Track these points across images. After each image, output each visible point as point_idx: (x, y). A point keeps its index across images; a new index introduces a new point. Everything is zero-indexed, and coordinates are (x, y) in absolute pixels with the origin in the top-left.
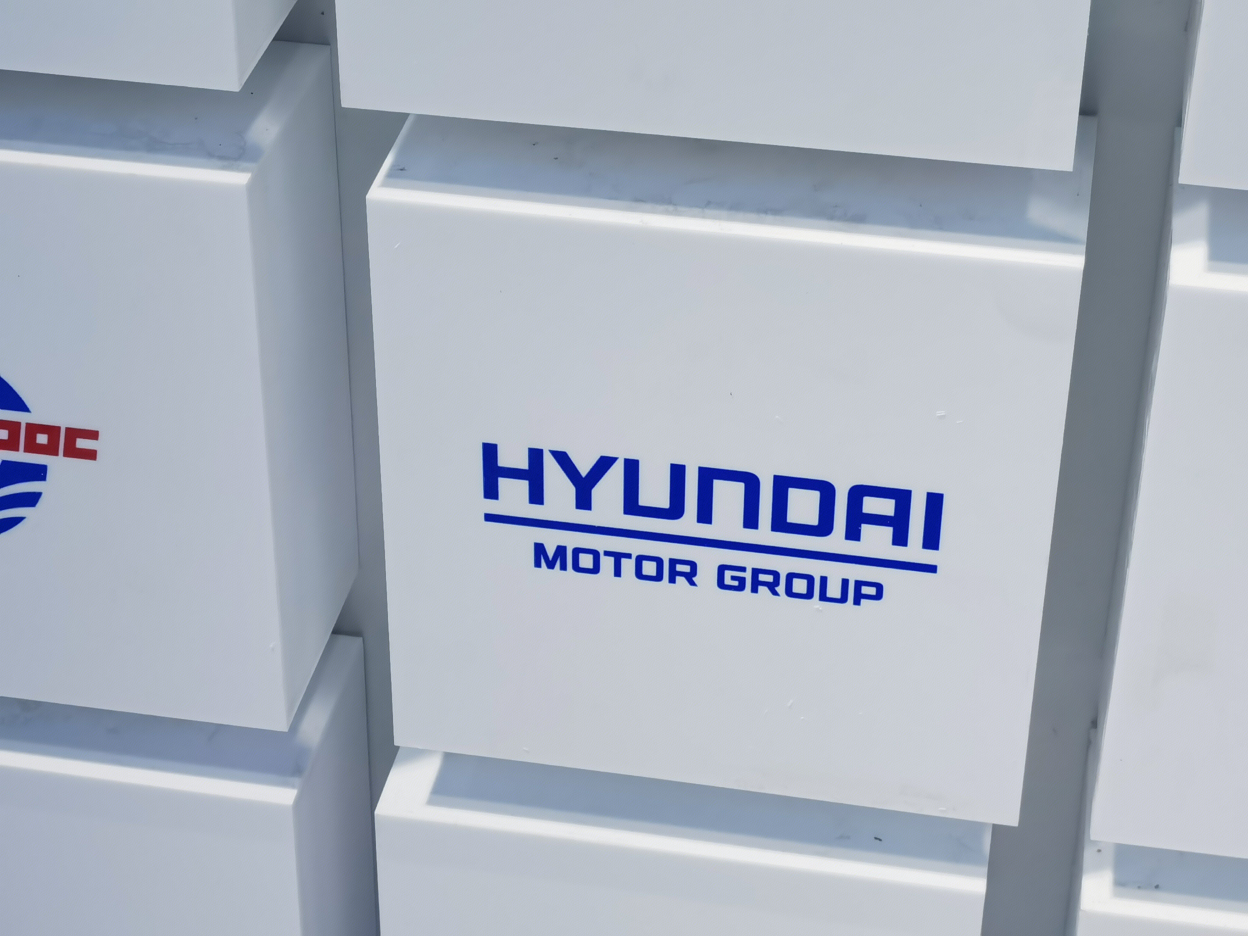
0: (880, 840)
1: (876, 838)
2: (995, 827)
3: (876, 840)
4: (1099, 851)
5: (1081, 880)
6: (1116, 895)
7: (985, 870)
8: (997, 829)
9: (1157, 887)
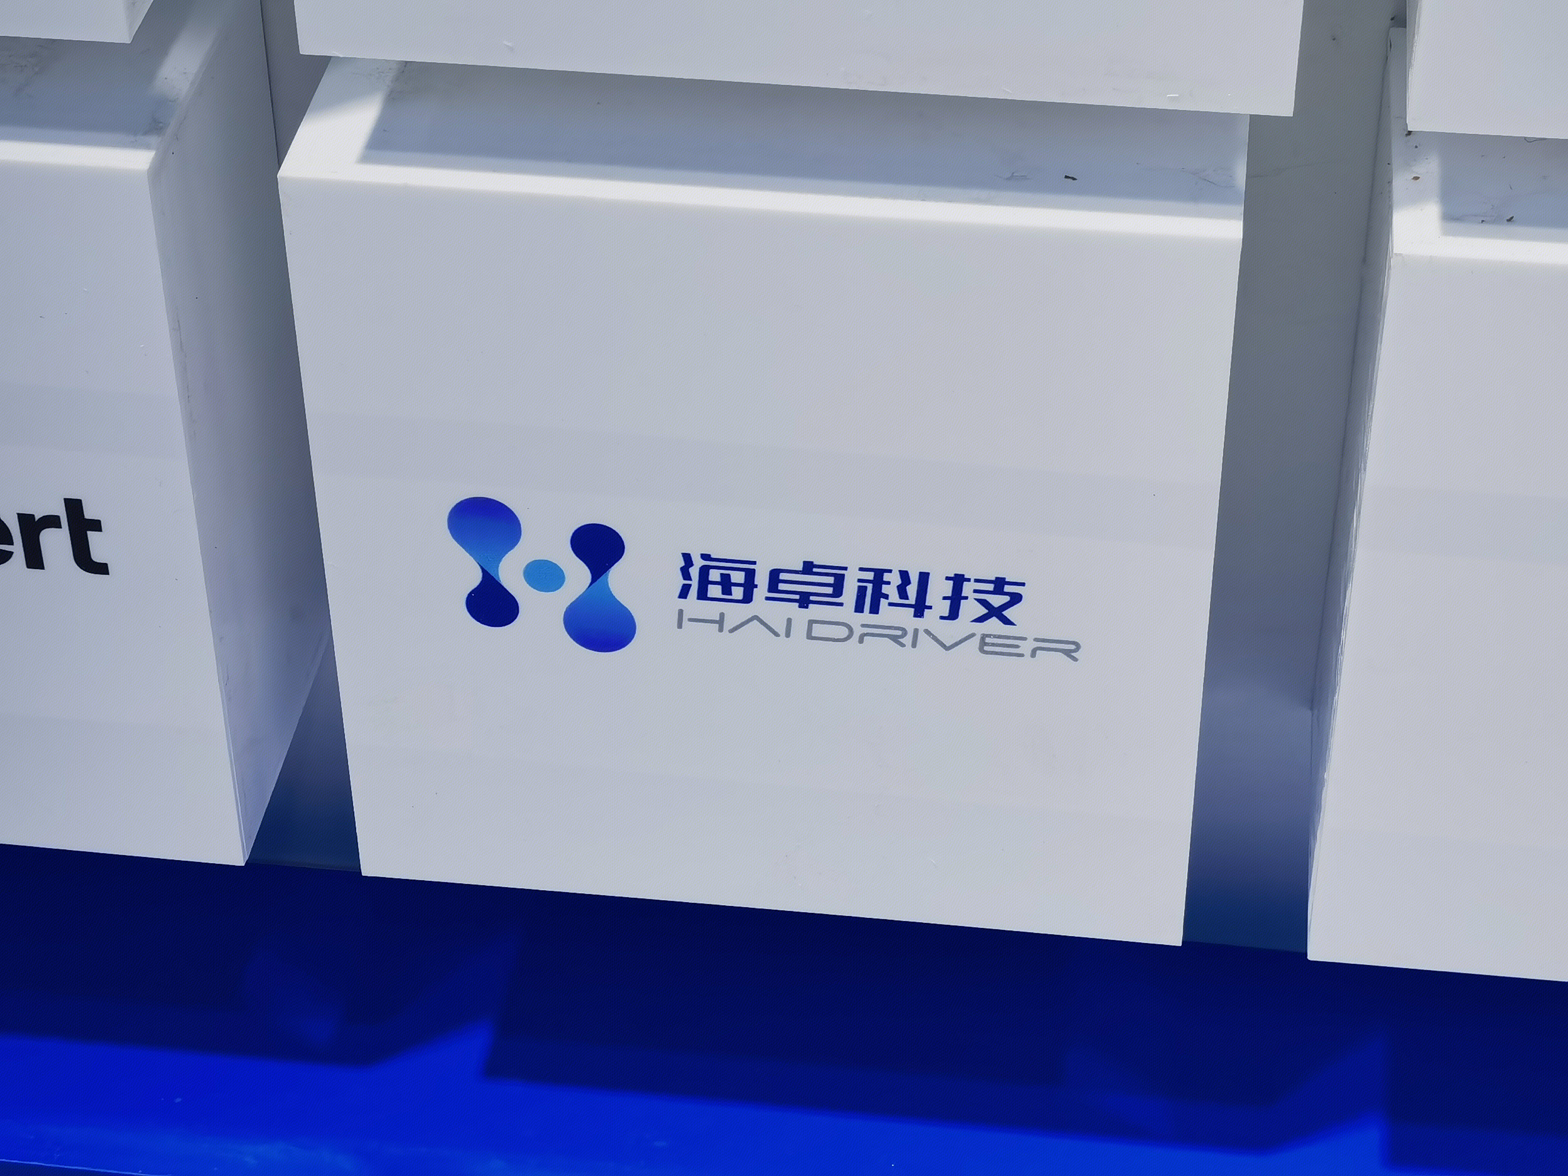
0: (1074, 179)
1: (1066, 177)
2: (1255, 120)
3: (1067, 179)
4: (1416, 178)
5: (1392, 217)
6: (1446, 232)
7: (1241, 209)
8: (1257, 122)
9: (1510, 220)
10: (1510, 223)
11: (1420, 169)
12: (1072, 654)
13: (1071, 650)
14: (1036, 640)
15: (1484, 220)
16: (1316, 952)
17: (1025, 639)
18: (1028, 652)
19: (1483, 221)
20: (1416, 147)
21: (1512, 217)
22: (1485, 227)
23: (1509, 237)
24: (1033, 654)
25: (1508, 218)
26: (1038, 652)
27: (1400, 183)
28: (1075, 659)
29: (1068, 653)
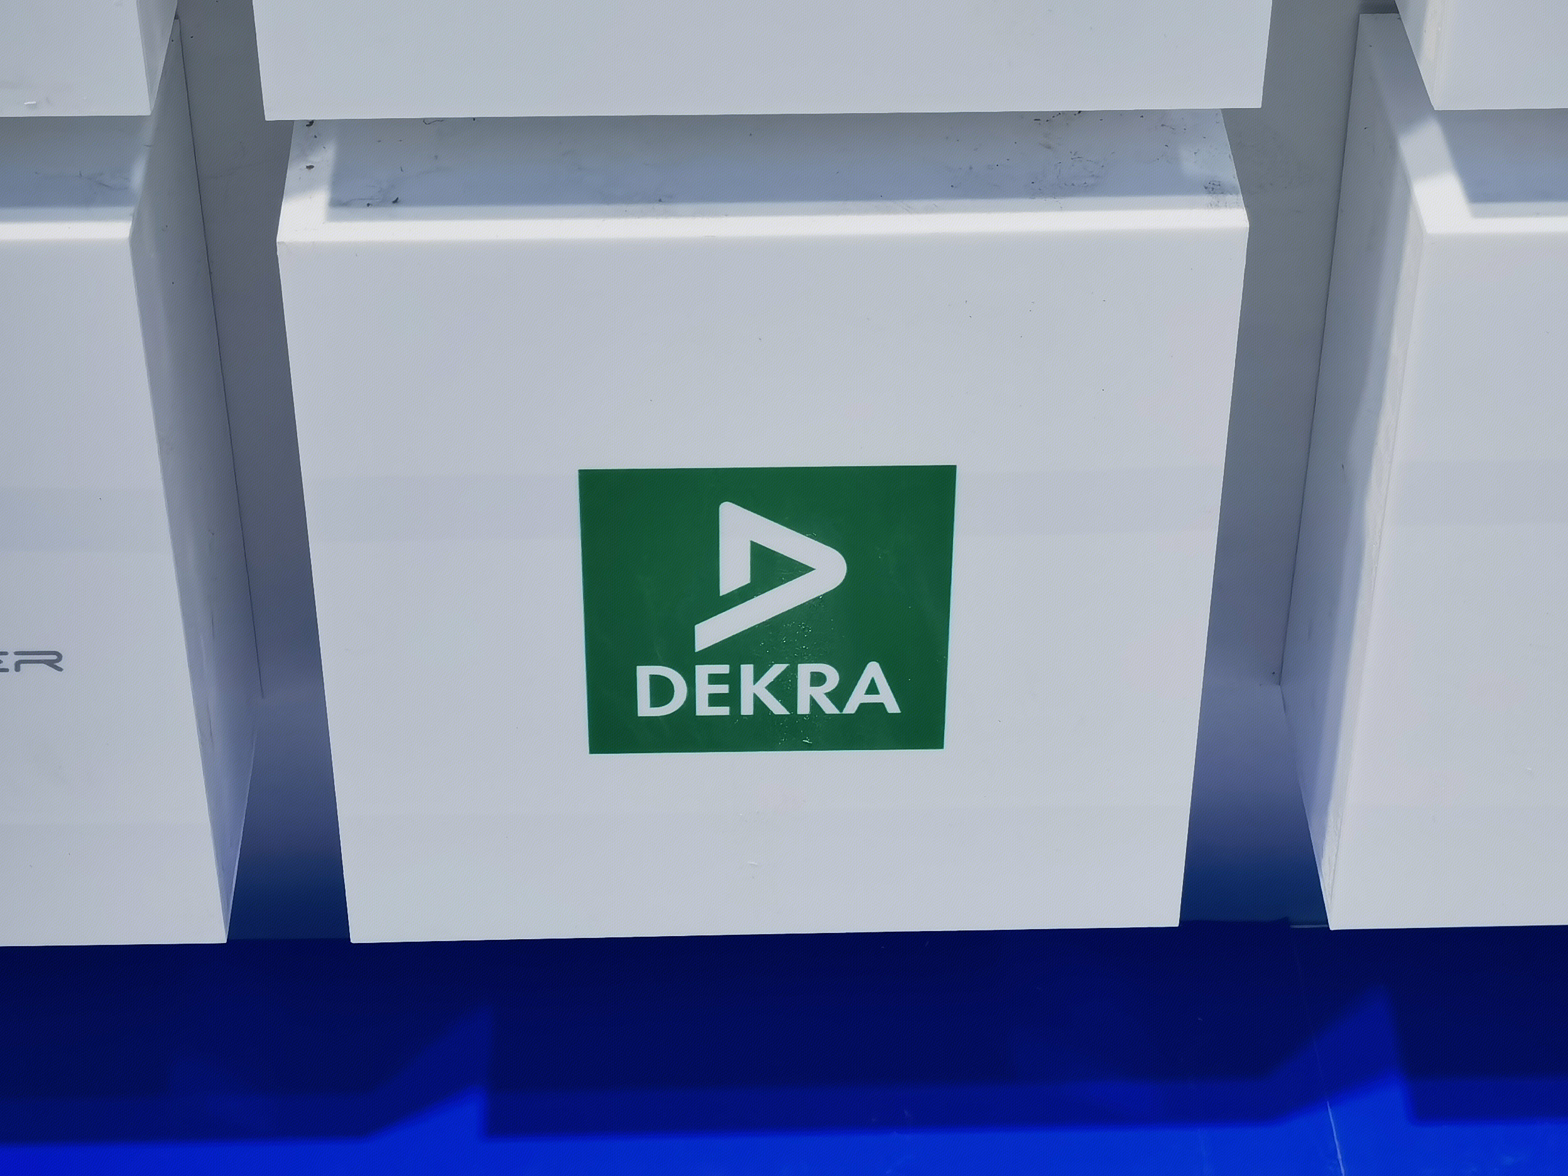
10: (396, 203)
11: (313, 160)
12: (57, 664)
13: (54, 660)
14: (17, 653)
15: (370, 203)
16: (358, 935)
17: (6, 653)
18: (12, 667)
19: (368, 205)
20: (316, 137)
21: (398, 198)
22: (370, 209)
23: (393, 217)
24: (17, 668)
25: (394, 199)
26: (22, 665)
27: (294, 173)
28: (60, 669)
29: (51, 664)
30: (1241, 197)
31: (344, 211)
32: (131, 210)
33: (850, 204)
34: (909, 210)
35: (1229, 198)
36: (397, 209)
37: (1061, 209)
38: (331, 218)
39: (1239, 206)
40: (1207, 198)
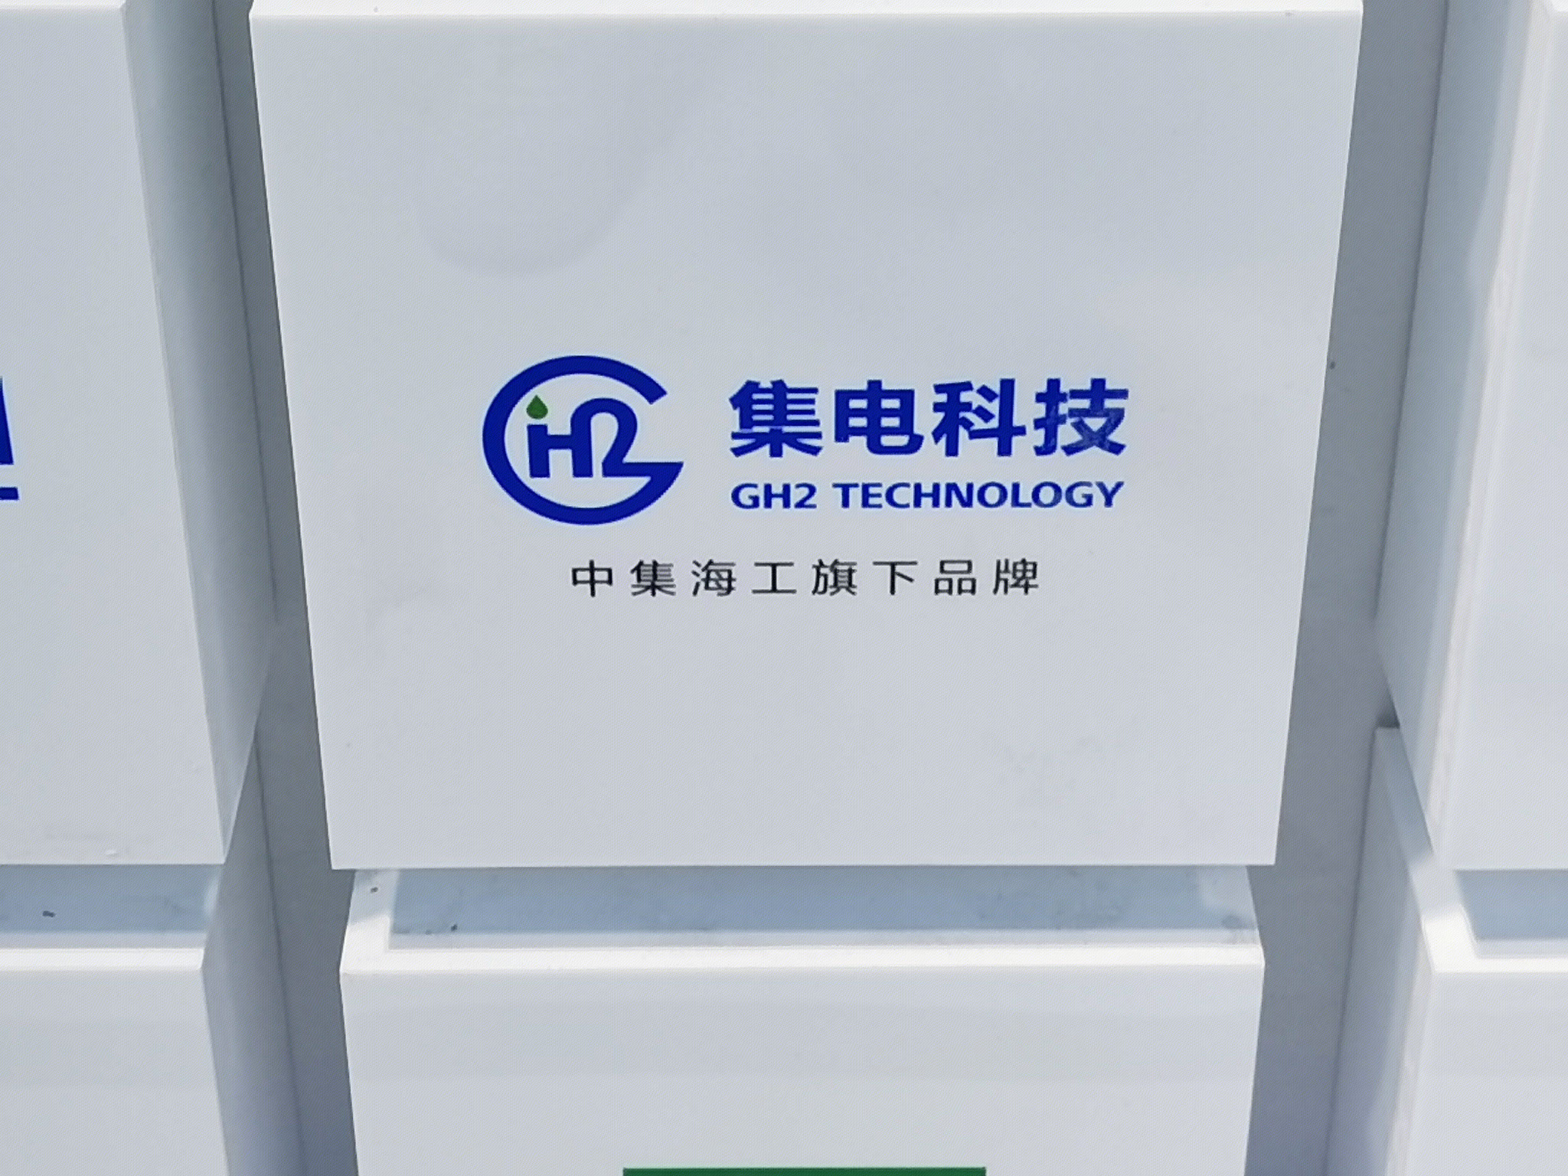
10: (454, 930)
15: (430, 929)
19: (428, 932)
21: (456, 924)
22: (430, 937)
23: (450, 946)
25: (453, 926)
27: (359, 896)
30: (1257, 932)
31: (403, 937)
32: (203, 936)
33: (886, 935)
34: (942, 942)
35: (1246, 933)
36: (454, 937)
37: (1085, 943)
38: (393, 946)
39: (1254, 941)
40: (1226, 933)
